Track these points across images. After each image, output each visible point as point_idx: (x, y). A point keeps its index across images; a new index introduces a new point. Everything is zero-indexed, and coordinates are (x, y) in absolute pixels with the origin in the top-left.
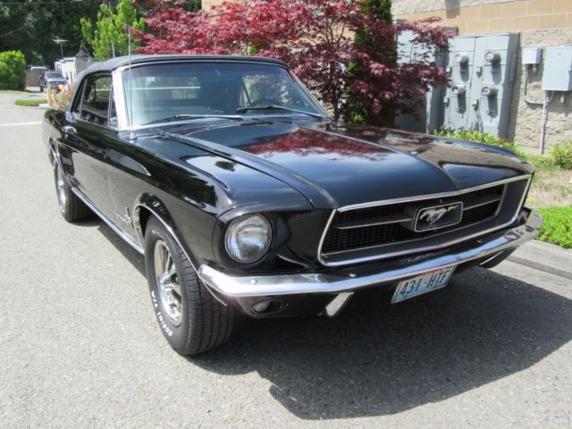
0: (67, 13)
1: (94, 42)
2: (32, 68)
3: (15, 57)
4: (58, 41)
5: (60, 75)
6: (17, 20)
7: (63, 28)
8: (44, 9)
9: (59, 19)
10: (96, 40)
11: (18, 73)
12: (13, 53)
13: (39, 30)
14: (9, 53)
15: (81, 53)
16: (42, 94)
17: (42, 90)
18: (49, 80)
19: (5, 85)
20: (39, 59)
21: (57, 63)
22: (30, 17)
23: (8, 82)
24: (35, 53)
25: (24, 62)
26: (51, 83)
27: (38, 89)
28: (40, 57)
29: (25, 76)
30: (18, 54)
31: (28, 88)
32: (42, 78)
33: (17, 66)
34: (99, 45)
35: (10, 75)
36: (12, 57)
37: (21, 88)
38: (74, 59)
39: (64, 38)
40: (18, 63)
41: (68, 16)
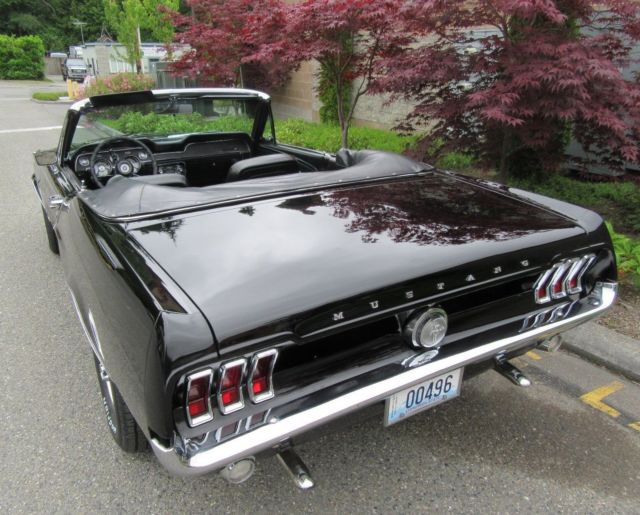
2: (52, 55)
3: (32, 42)
4: (78, 24)
7: (83, 9)
11: (36, 60)
12: (31, 37)
14: (25, 38)
15: (103, 37)
18: (71, 68)
20: (58, 45)
24: (53, 38)
25: (43, 47)
26: (72, 71)
28: (60, 42)
29: (44, 63)
30: (36, 39)
31: (48, 77)
36: (29, 42)
38: (95, 44)
39: (84, 20)
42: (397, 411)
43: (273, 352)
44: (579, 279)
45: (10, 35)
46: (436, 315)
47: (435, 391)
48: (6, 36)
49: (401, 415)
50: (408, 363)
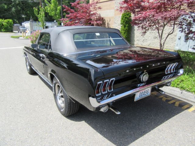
0: (25, 7)
1: (39, 16)
2: (15, 25)
3: (10, 21)
4: (23, 16)
5: (24, 27)
6: (9, 10)
7: (24, 12)
8: (18, 6)
9: (23, 9)
10: (39, 15)
11: (11, 27)
12: (9, 20)
13: (16, 13)
14: (7, 20)
15: (31, 20)
16: (19, 33)
17: (19, 32)
18: (21, 29)
19: (7, 30)
20: (17, 22)
21: (23, 23)
22: (13, 9)
23: (7, 29)
24: (15, 20)
25: (12, 23)
26: (22, 30)
27: (17, 32)
28: (17, 21)
29: (13, 27)
30: (11, 20)
31: (14, 31)
32: (19, 28)
33: (10, 24)
34: (41, 17)
35: (8, 27)
36: (9, 21)
37: (12, 31)
38: (29, 22)
39: (25, 15)
40: (11, 23)
41: (26, 9)
42: (137, 97)
43: (114, 79)
44: (174, 69)
45: (2, 19)
46: (146, 74)
47: (145, 93)
48: (1, 19)
49: (138, 99)
50: (139, 86)
